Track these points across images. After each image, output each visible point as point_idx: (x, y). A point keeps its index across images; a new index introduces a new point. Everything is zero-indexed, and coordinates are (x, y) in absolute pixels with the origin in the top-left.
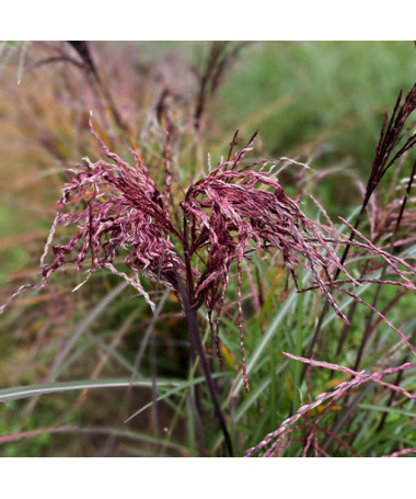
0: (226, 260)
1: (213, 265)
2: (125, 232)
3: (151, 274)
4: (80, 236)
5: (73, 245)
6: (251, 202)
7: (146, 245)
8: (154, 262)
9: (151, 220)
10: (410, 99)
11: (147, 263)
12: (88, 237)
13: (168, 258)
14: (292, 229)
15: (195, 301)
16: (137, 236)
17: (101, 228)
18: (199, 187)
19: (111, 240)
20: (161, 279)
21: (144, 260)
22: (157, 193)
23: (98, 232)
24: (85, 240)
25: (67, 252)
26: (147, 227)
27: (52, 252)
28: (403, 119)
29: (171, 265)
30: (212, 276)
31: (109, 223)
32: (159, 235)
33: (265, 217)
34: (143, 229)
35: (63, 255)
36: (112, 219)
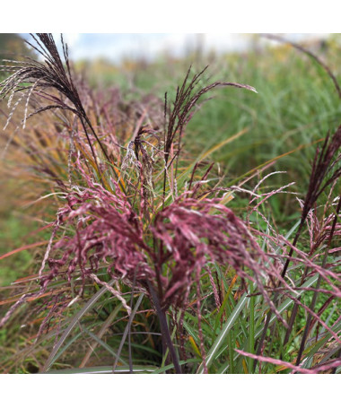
0: (188, 273)
1: (178, 276)
2: (107, 248)
3: (128, 281)
4: (70, 252)
5: (64, 259)
6: (207, 226)
7: (123, 258)
8: (130, 272)
9: (127, 239)
10: (336, 138)
11: (125, 273)
12: (77, 252)
13: (141, 269)
14: (240, 247)
15: (164, 304)
16: (117, 252)
17: (87, 245)
18: (164, 213)
19: (95, 255)
20: (137, 285)
21: (121, 270)
22: (132, 215)
23: (85, 248)
24: (74, 256)
25: (60, 265)
26: (124, 244)
27: (48, 265)
28: (332, 154)
29: (143, 275)
30: (177, 285)
31: (93, 241)
32: (134, 250)
33: (219, 237)
34: (121, 245)
35: (56, 268)
36: (96, 238)
